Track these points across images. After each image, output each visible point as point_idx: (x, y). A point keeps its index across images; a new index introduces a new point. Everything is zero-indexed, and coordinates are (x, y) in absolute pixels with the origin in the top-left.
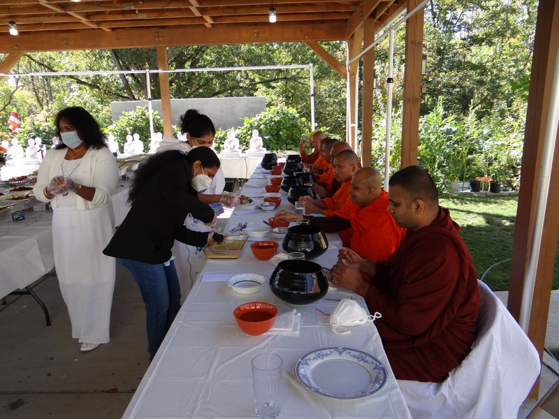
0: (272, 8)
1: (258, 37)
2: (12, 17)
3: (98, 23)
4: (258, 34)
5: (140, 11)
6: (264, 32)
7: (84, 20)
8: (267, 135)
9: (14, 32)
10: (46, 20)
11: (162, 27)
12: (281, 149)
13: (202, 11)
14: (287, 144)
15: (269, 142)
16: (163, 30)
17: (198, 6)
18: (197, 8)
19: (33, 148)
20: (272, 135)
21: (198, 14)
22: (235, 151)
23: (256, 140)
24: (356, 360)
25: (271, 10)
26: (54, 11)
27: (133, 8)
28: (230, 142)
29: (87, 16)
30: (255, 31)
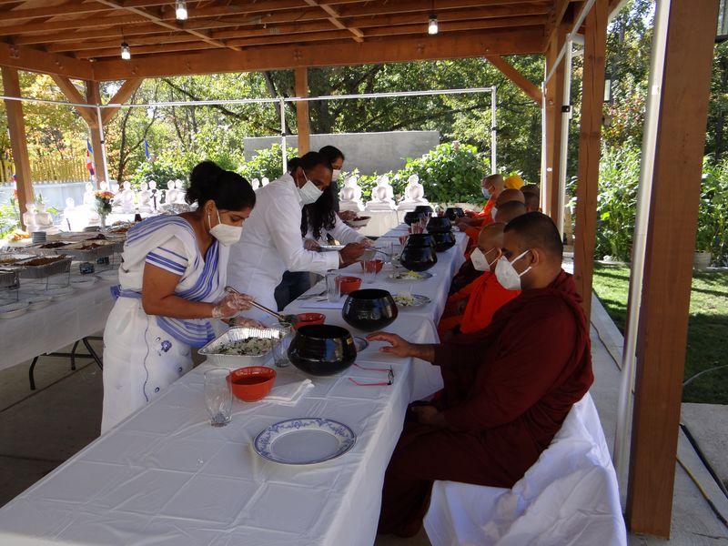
0: (433, 16)
1: (423, 52)
2: (125, 38)
3: (225, 41)
4: (423, 48)
5: (269, 26)
6: (431, 46)
7: (206, 39)
8: (435, 182)
9: (126, 55)
10: (164, 40)
11: (303, 44)
12: (452, 201)
13: (347, 22)
14: (461, 194)
15: (436, 191)
16: (301, 48)
17: (338, 16)
18: (337, 19)
19: (146, 193)
20: (442, 183)
21: (341, 27)
22: (384, 202)
23: (413, 188)
24: (332, 433)
25: (430, 18)
26: (169, 29)
27: (260, 22)
28: (380, 190)
29: (210, 33)
30: (419, 45)
